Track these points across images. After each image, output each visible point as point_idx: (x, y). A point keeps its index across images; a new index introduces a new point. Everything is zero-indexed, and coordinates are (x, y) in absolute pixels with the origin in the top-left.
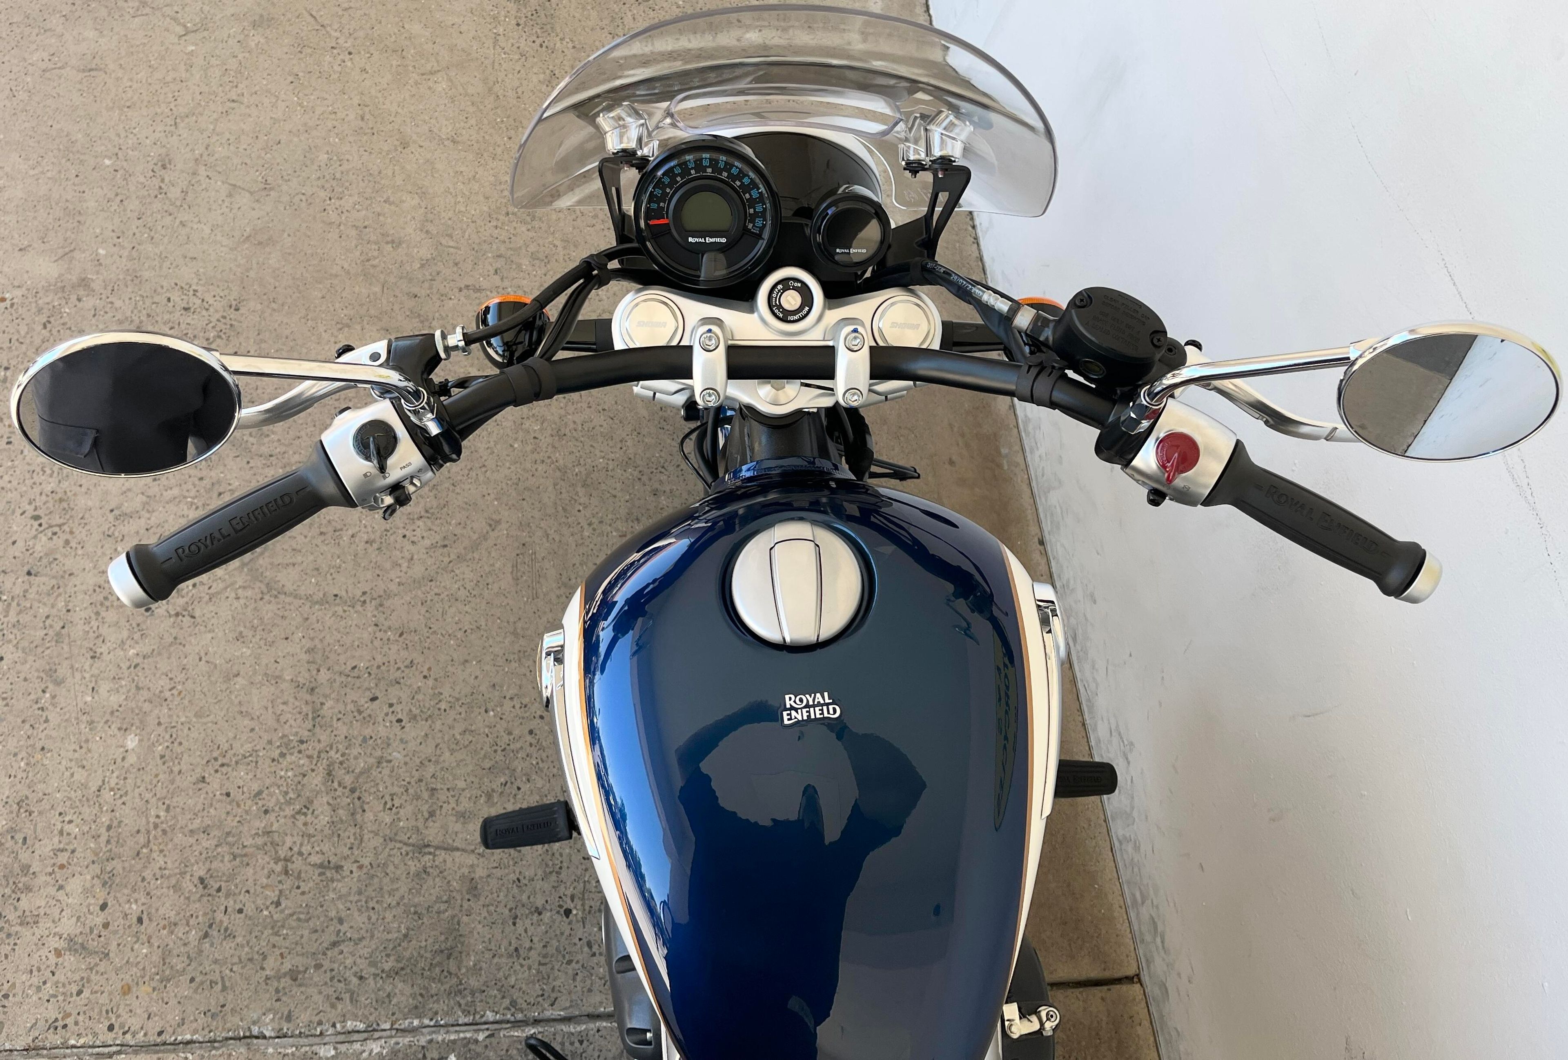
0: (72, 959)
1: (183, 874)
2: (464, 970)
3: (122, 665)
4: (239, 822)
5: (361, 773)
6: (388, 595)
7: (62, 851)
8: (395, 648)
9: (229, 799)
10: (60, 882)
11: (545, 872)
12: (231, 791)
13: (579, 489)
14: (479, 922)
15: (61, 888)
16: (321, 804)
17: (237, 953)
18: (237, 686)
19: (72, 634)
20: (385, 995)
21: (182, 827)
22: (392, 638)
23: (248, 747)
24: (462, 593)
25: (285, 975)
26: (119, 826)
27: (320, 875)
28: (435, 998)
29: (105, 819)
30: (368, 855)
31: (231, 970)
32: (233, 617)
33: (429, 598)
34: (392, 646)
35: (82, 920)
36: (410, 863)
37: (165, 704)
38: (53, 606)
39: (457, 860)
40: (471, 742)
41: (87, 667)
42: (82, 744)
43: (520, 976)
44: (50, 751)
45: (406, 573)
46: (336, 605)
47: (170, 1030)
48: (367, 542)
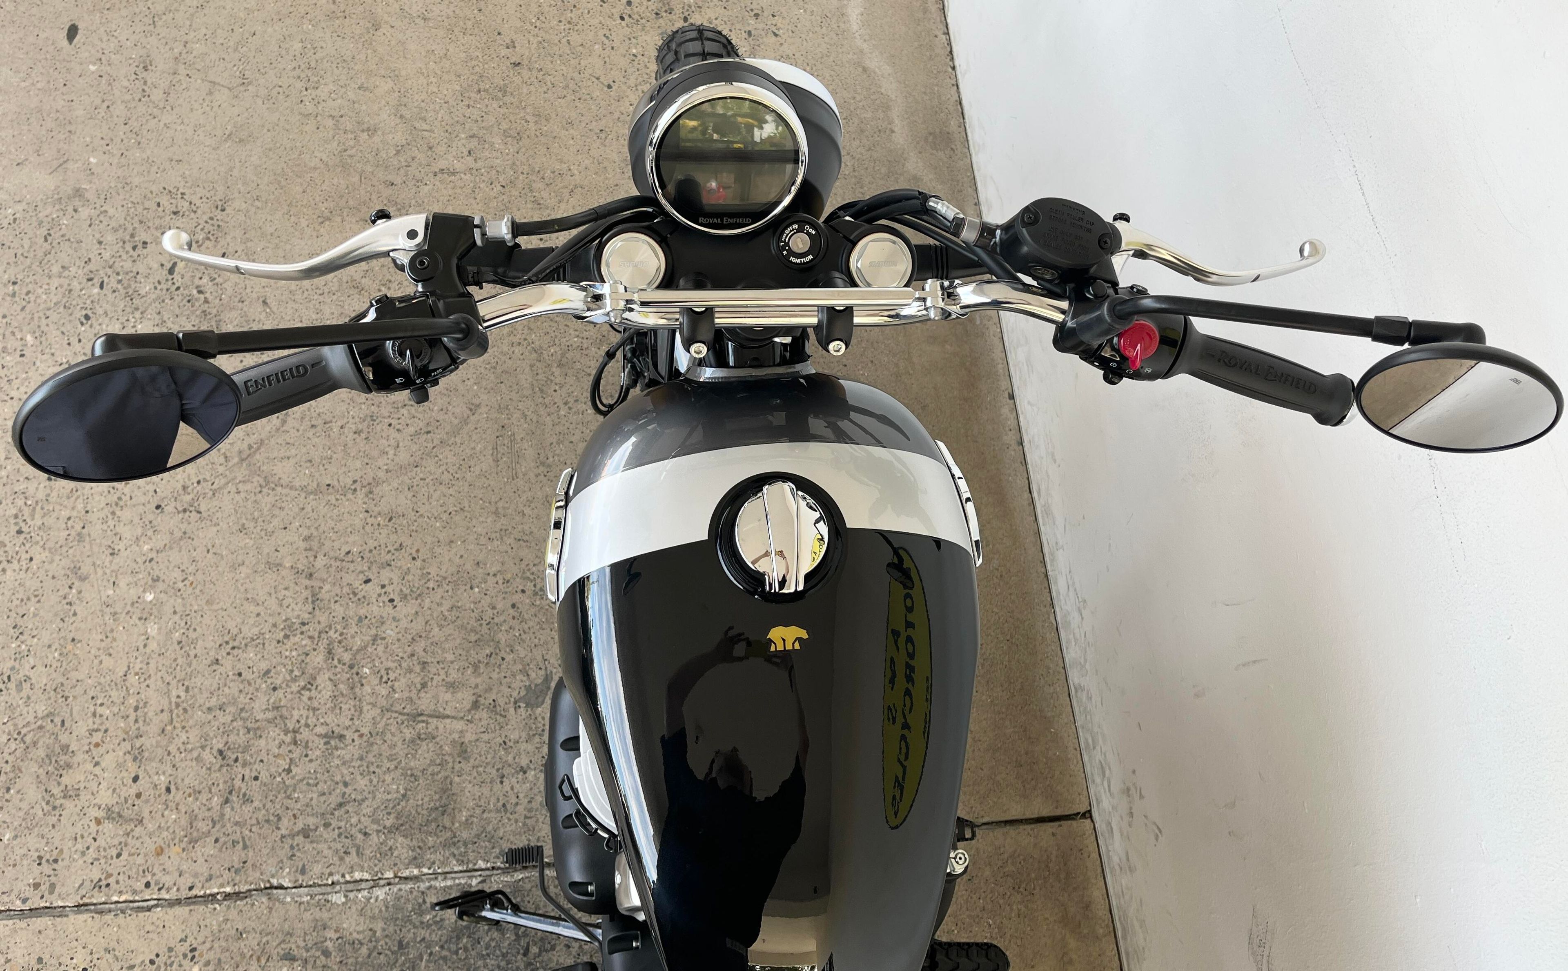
0: (111, 826)
1: (203, 747)
2: (457, 825)
3: (138, 560)
4: (251, 699)
5: (358, 651)
6: (376, 482)
7: (97, 730)
8: (385, 532)
9: (240, 679)
10: (96, 759)
11: (529, 734)
12: (242, 671)
13: (554, 369)
14: (470, 782)
15: (97, 764)
16: (323, 680)
17: (255, 816)
18: (242, 575)
19: (92, 534)
20: (387, 849)
21: (200, 706)
22: (381, 522)
23: (256, 630)
24: (446, 477)
25: (298, 833)
26: (145, 707)
27: (325, 744)
28: (432, 850)
29: (132, 701)
30: (368, 724)
31: (251, 831)
32: (235, 510)
33: (415, 484)
34: (381, 531)
35: (118, 791)
36: (405, 730)
37: (179, 594)
38: (73, 508)
39: (448, 726)
40: (458, 617)
41: (107, 564)
42: (108, 634)
43: (508, 828)
44: (80, 641)
45: (393, 461)
46: (329, 494)
47: (200, 885)
48: (355, 433)
